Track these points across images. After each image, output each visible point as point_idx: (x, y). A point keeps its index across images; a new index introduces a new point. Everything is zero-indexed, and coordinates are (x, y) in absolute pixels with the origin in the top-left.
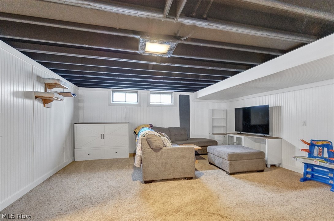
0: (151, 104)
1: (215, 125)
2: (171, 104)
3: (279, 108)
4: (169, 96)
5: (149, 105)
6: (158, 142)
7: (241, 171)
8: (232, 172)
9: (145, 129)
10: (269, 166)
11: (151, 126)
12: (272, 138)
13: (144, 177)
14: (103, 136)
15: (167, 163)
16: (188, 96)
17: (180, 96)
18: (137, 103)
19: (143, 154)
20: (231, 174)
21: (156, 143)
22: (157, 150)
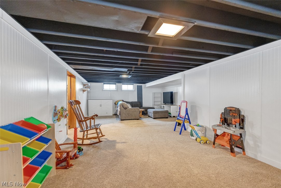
0: (123, 90)
1: (156, 100)
2: (133, 90)
3: (177, 93)
4: (132, 86)
5: (122, 90)
6: (126, 106)
7: (158, 117)
8: (154, 117)
9: (120, 102)
10: (172, 117)
11: (123, 101)
12: (175, 105)
13: (121, 118)
14: (101, 106)
15: (129, 113)
16: (142, 86)
17: (137, 86)
18: (115, 90)
19: (120, 110)
20: (154, 118)
21: (125, 106)
22: (126, 108)
